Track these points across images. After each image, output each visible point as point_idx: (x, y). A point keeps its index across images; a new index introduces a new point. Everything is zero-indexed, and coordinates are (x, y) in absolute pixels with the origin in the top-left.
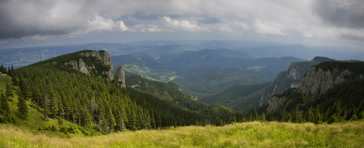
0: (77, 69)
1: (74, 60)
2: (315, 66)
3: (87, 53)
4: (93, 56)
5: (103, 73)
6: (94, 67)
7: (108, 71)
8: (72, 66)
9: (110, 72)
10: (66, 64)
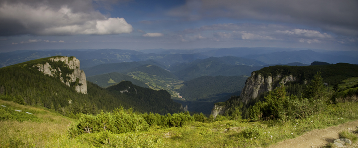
0: (42, 71)
1: (41, 63)
2: (256, 72)
3: (57, 58)
4: (62, 61)
5: (67, 75)
6: (60, 70)
7: (71, 74)
8: (39, 68)
9: (72, 75)
10: (34, 66)
